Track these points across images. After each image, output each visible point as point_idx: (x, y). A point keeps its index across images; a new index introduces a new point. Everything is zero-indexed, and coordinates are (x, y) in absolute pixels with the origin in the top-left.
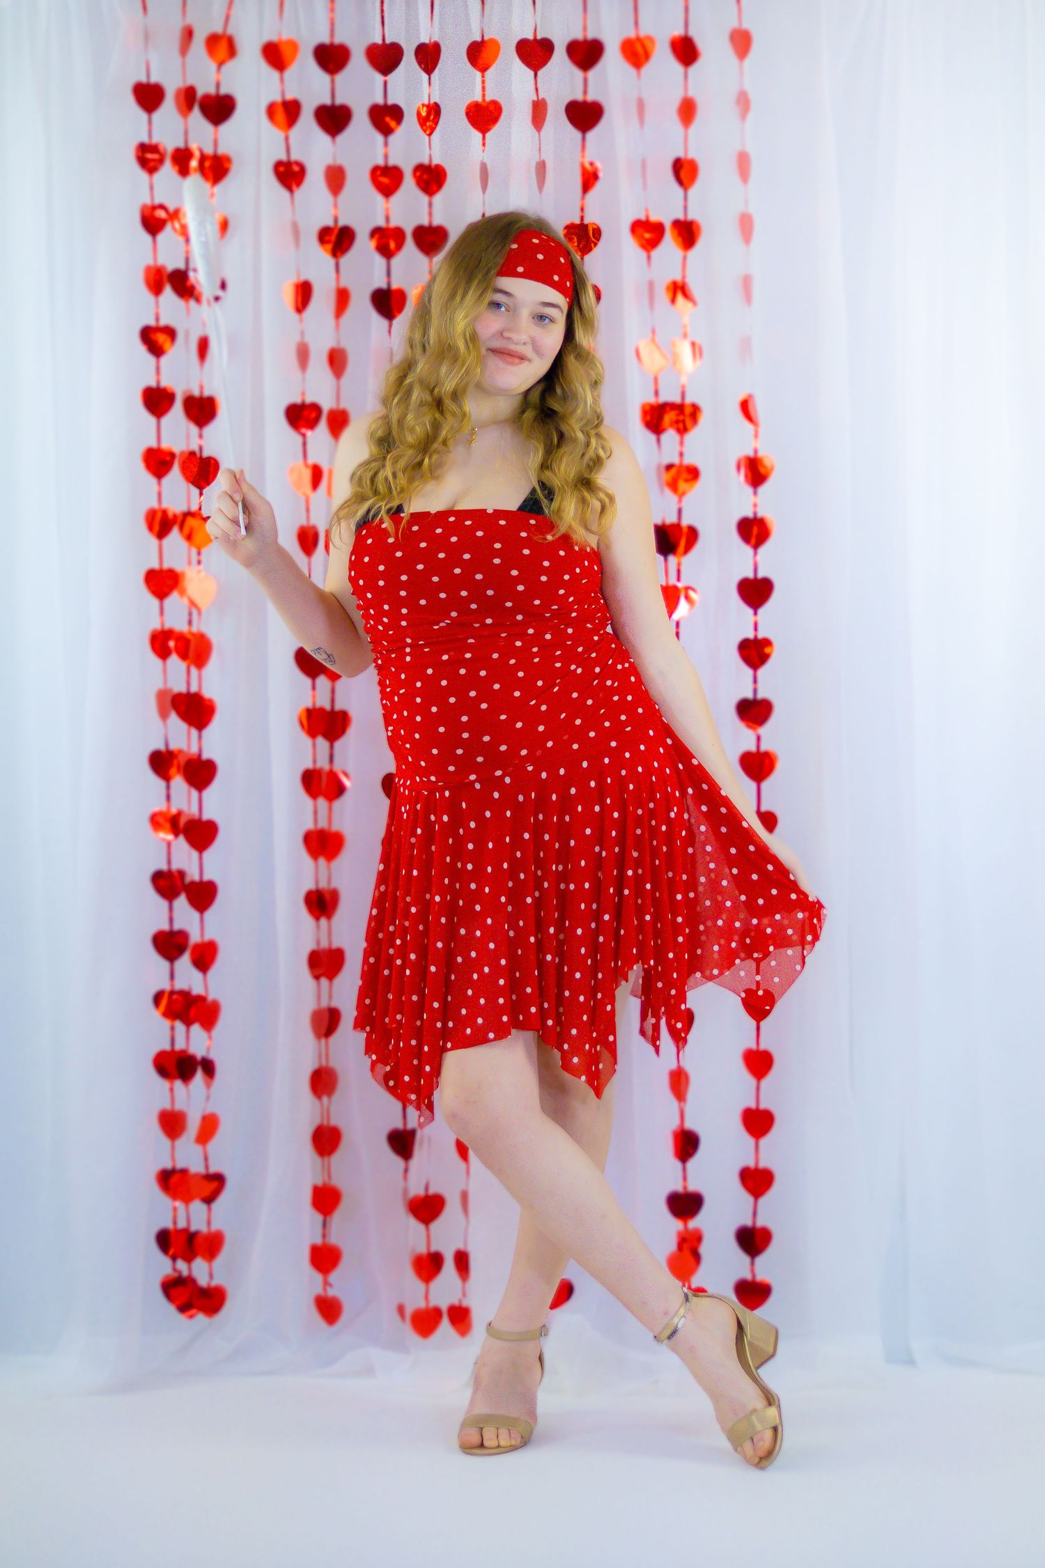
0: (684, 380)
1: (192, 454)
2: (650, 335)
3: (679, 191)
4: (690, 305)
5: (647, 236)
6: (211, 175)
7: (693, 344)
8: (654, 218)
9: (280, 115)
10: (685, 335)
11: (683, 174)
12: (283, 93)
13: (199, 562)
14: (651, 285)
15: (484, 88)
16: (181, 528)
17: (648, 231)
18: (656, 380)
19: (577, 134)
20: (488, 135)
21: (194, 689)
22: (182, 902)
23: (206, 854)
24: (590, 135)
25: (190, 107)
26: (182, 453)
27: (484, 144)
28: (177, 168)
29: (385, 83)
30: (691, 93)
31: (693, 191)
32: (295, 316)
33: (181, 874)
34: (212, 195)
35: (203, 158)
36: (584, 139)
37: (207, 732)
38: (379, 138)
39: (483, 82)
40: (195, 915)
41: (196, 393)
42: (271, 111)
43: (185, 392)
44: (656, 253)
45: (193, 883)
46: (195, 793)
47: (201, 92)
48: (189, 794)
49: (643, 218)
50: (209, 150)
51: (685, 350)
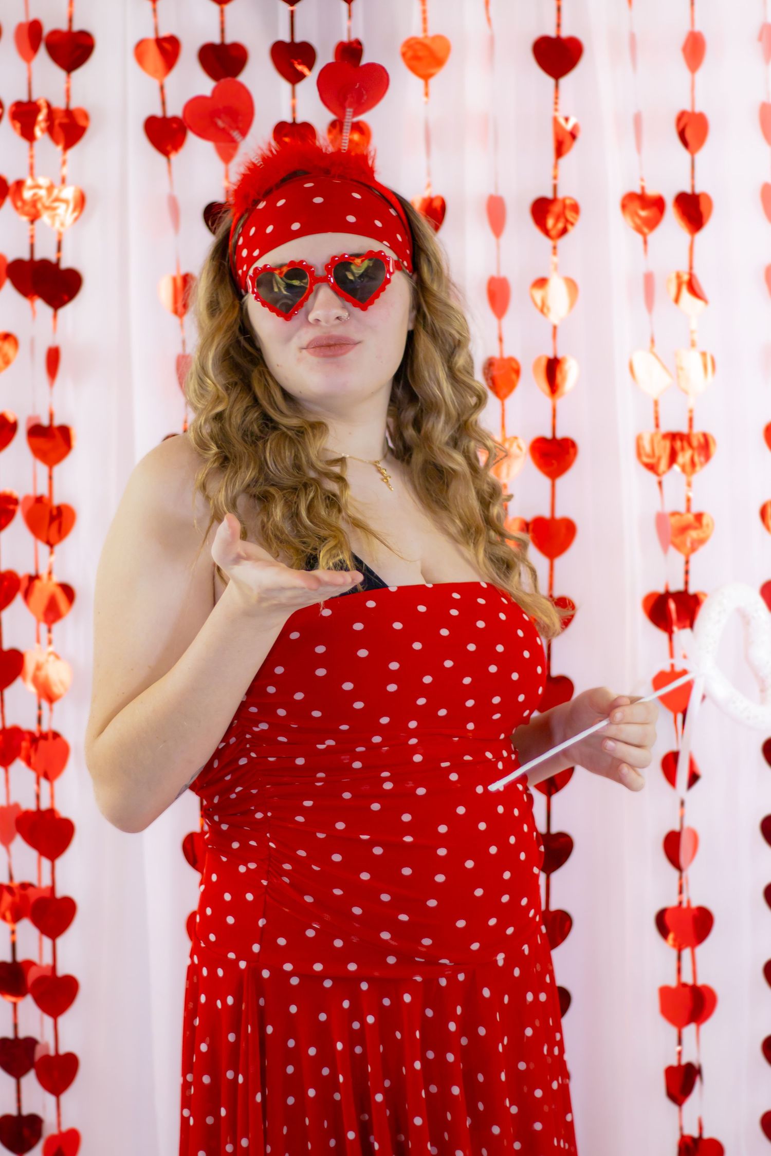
0: (691, 403)
1: (39, 500)
2: (648, 343)
3: (683, 154)
4: (699, 303)
5: (643, 213)
6: (61, 137)
7: (704, 354)
8: (652, 191)
9: (153, 54)
10: (693, 344)
11: (689, 134)
12: (156, 30)
13: (50, 642)
14: (649, 280)
15: (425, 20)
16: (27, 596)
17: (644, 207)
18: (656, 403)
19: (550, 81)
20: (433, 82)
21: (45, 805)
22: (30, 1080)
23: (62, 1020)
24: (565, 81)
25: (35, 49)
26: (27, 498)
27: (427, 94)
28: (18, 125)
29: (292, 13)
30: (698, 28)
31: (702, 156)
32: (175, 320)
33: (31, 1043)
34: (64, 163)
35: (51, 112)
36: (557, 86)
37: (62, 862)
38: (285, 86)
39: (424, 12)
40: (51, 1099)
41: (45, 422)
42: (140, 50)
43: (30, 419)
44: (655, 237)
45: (47, 1058)
46: (47, 942)
47: (48, 28)
48: (41, 940)
49: (638, 190)
50: (59, 103)
51: (693, 361)
